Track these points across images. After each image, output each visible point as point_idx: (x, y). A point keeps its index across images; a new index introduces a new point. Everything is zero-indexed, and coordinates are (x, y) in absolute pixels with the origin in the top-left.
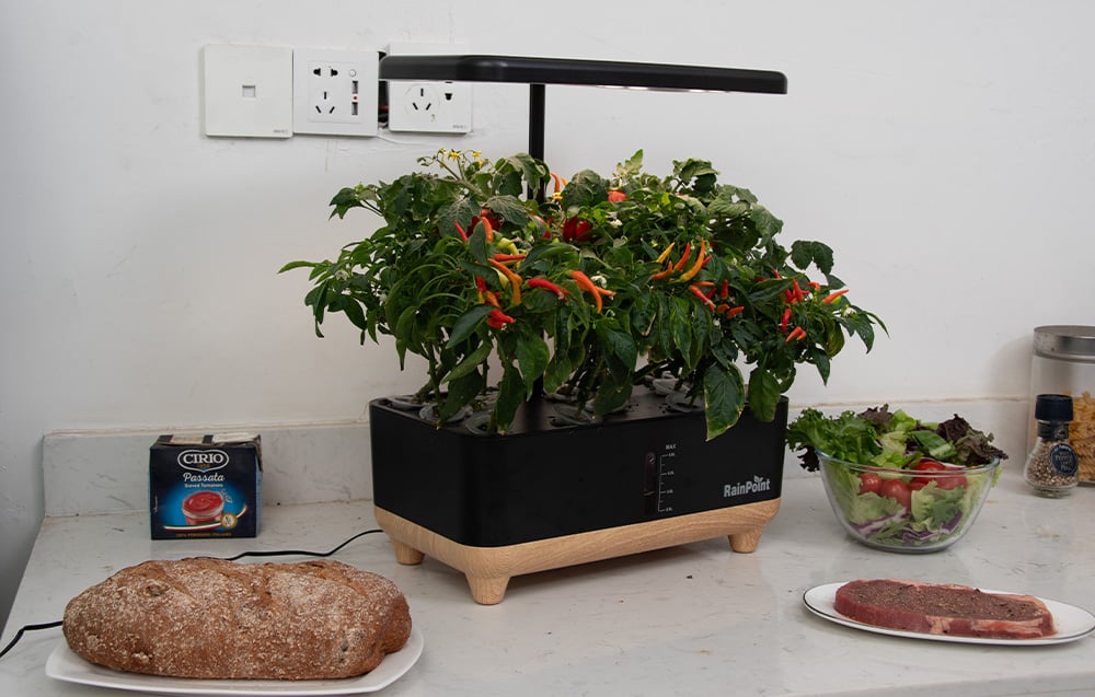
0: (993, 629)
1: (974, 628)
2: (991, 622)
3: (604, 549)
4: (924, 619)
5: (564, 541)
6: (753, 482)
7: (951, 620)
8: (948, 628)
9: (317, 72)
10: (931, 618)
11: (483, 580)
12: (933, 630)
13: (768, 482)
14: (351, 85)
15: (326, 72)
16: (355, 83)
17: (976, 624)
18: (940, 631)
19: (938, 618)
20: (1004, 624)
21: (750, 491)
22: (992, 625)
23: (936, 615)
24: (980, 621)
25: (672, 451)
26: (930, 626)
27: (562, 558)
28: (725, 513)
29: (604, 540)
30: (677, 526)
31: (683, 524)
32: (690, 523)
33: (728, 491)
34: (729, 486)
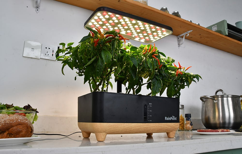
3: (133, 129)
5: (122, 124)
6: (172, 117)
9: (46, 48)
11: (98, 133)
13: (176, 118)
14: (52, 51)
15: (48, 48)
16: (53, 51)
21: (172, 119)
25: (151, 105)
27: (121, 129)
28: (166, 124)
29: (133, 126)
30: (153, 126)
31: (155, 125)
32: (157, 126)
33: (166, 119)
34: (166, 117)
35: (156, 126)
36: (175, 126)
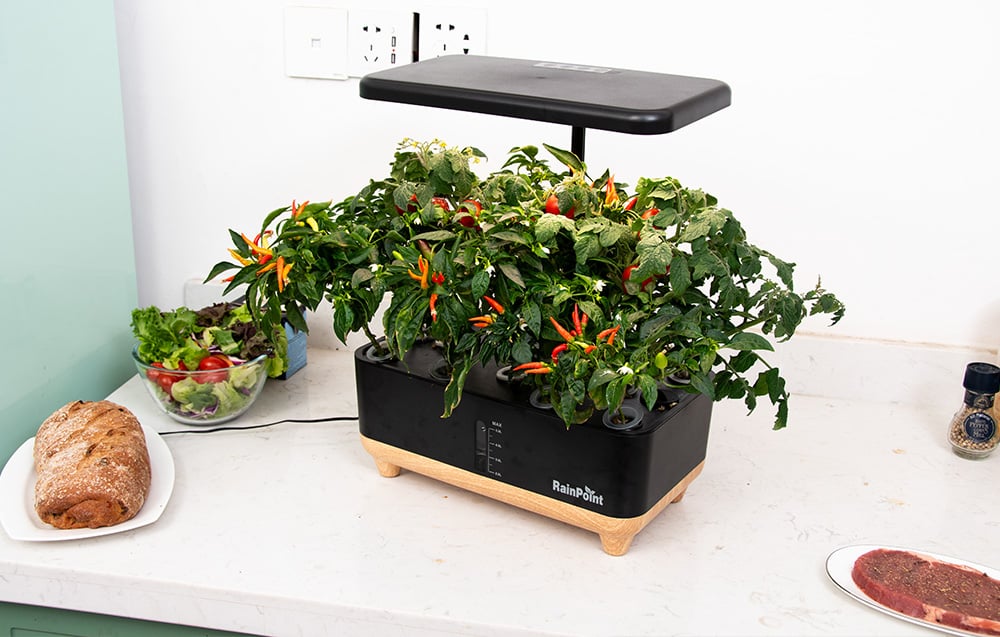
0: (981, 626)
1: (963, 622)
2: (980, 620)
4: (922, 607)
7: (944, 612)
8: (941, 618)
9: (366, 29)
10: (927, 607)
12: (927, 618)
14: (391, 40)
15: (372, 29)
17: (966, 619)
18: (934, 619)
19: (933, 608)
20: (992, 624)
21: (581, 497)
22: (980, 623)
23: (932, 605)
24: (970, 618)
25: (498, 428)
26: (925, 614)
28: (554, 503)
30: (506, 491)
31: (512, 493)
32: (519, 495)
33: (558, 487)
34: (558, 483)
35: (519, 498)
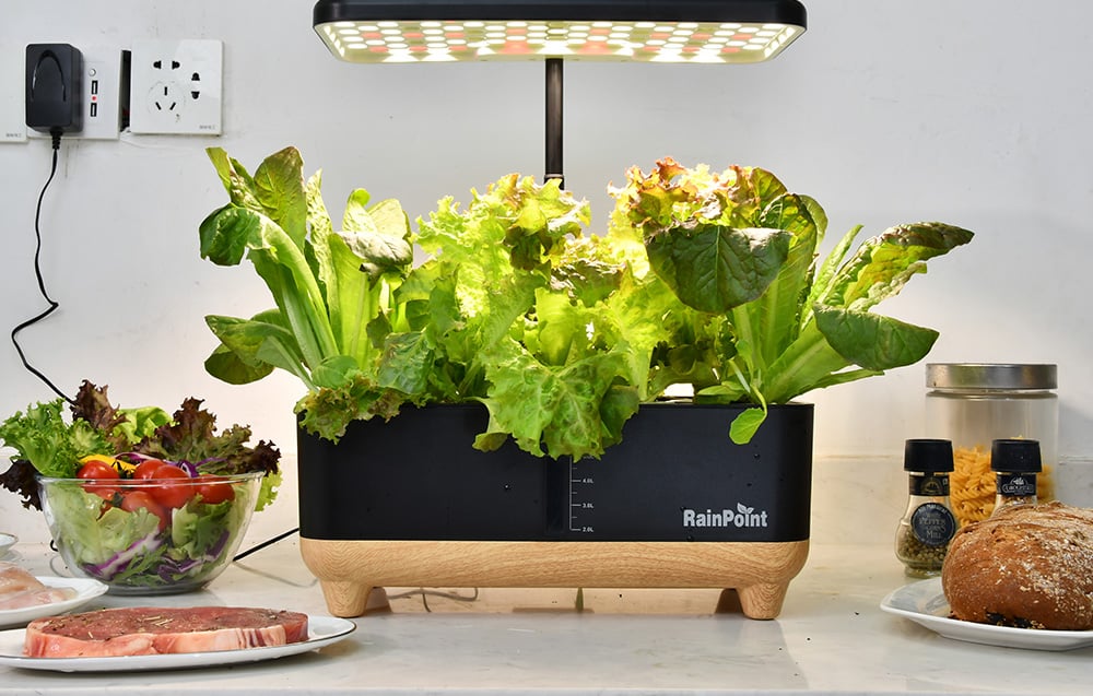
6: (736, 513)
13: (764, 515)
16: (96, 83)
21: (731, 524)
27: (423, 569)
28: (687, 549)
29: (483, 556)
30: (605, 555)
31: (612, 554)
32: (625, 554)
33: (692, 519)
34: (692, 513)
35: (626, 558)
36: (754, 559)
